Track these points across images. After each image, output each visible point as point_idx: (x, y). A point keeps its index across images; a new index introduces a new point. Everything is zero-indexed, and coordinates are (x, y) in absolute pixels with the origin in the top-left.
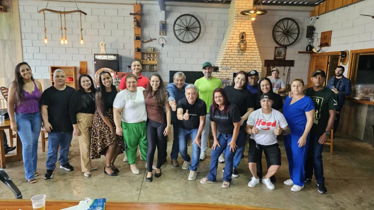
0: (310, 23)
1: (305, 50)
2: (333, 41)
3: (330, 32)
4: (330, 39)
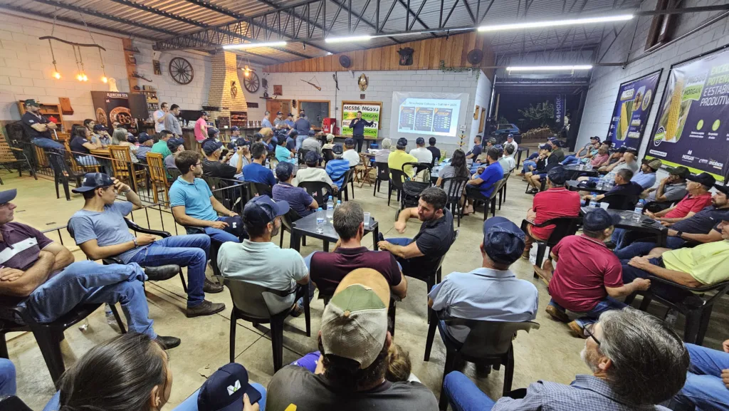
0: (264, 77)
1: (263, 96)
2: (284, 92)
3: (281, 86)
4: (281, 91)
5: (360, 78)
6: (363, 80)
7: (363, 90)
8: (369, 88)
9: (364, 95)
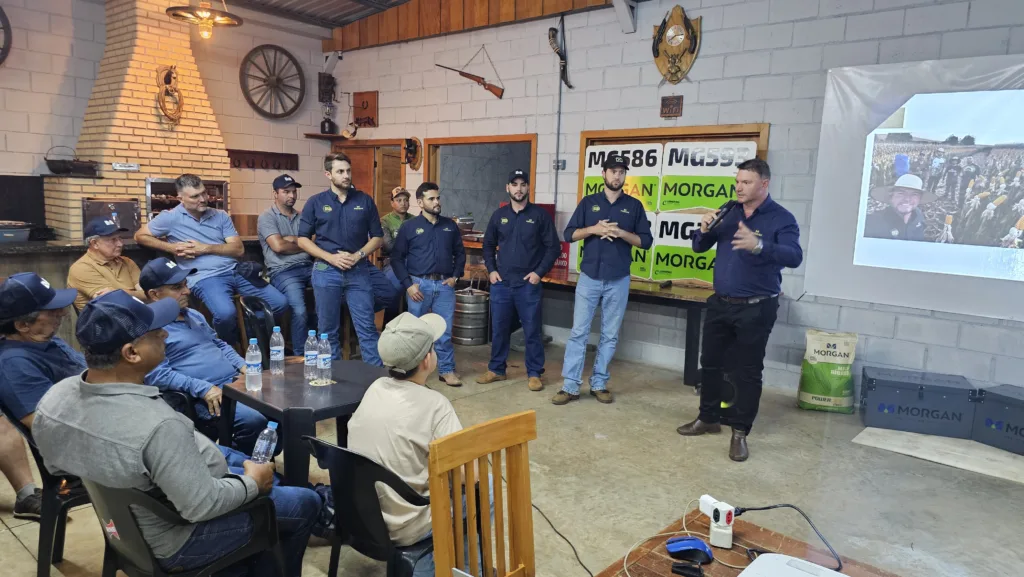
1: (318, 131)
2: (383, 116)
3: (375, 94)
4: (375, 109)
5: (662, 29)
6: (676, 36)
7: (675, 76)
8: (701, 68)
9: (680, 99)
